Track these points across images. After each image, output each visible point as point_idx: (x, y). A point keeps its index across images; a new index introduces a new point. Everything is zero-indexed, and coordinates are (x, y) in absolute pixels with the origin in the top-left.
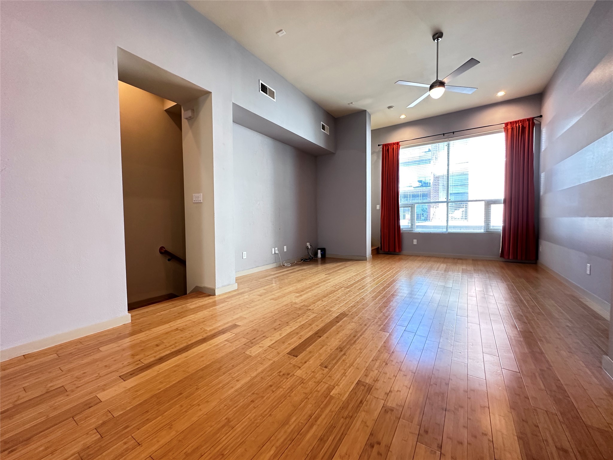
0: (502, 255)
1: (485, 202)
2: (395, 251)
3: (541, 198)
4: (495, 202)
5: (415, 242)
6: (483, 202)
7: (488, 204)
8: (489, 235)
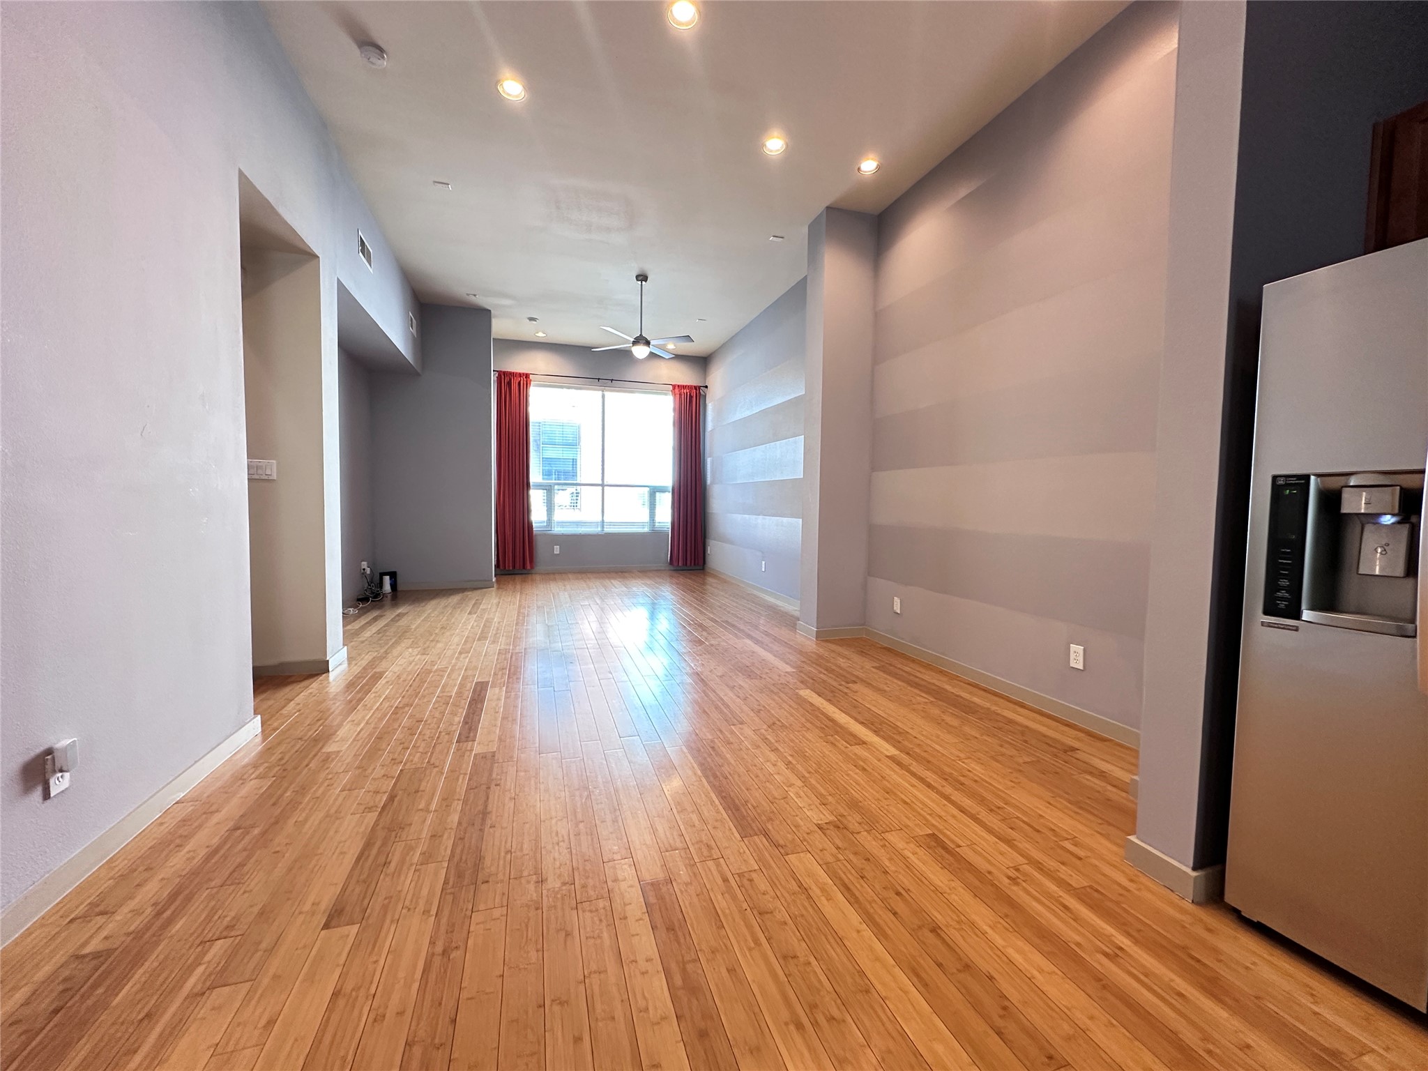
0: (671, 562)
1: (649, 489)
2: (524, 567)
3: (708, 487)
4: (662, 490)
5: (557, 550)
6: (647, 489)
7: (654, 491)
8: (655, 534)
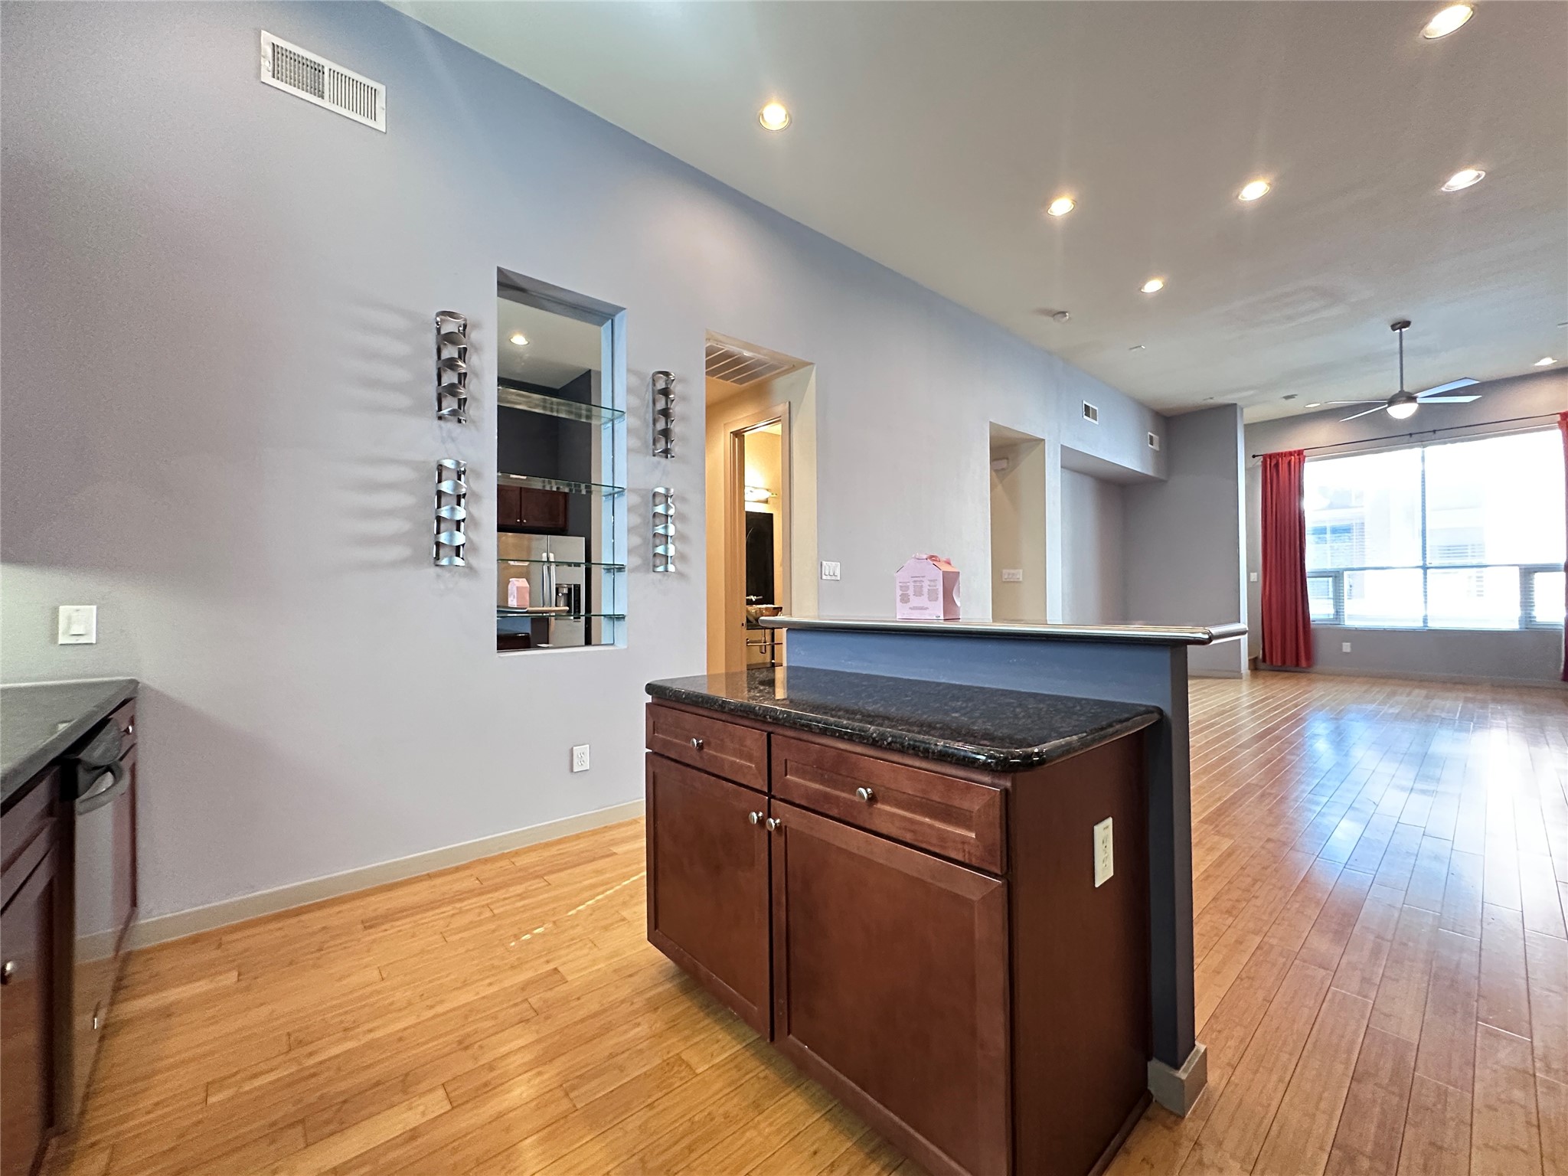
0: (1565, 677)
1: (1520, 569)
2: (1297, 664)
4: (1544, 568)
5: (1347, 647)
6: (1516, 569)
7: (1529, 572)
8: (1533, 634)
